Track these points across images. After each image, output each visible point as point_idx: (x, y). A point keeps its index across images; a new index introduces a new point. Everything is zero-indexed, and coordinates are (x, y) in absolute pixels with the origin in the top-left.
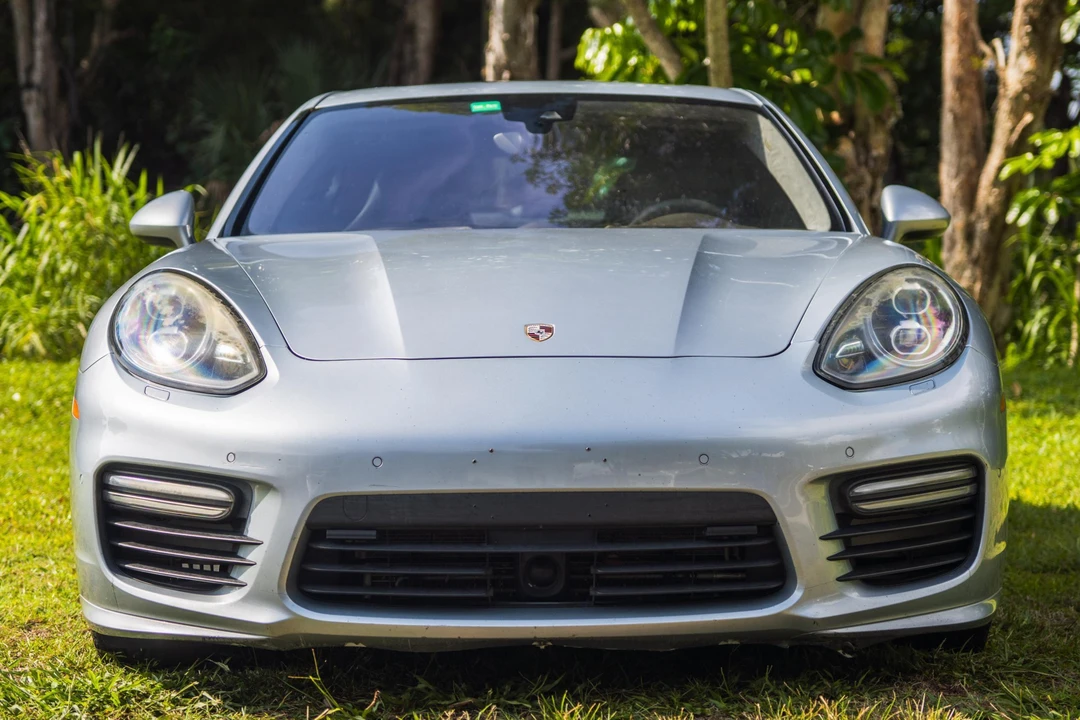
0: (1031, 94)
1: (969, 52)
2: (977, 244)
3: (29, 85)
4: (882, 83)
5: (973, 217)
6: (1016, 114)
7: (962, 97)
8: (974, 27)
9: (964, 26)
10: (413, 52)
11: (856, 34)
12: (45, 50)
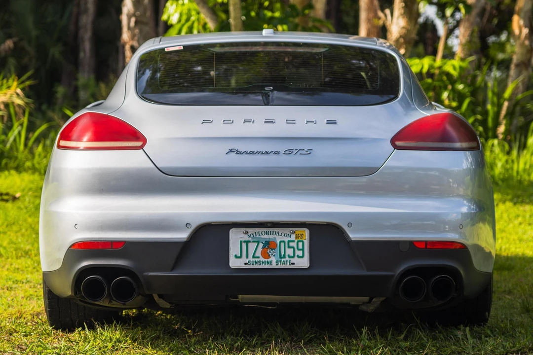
0: (404, 39)
1: (373, 16)
8: (376, 2)
9: (371, 2)
10: (86, 3)
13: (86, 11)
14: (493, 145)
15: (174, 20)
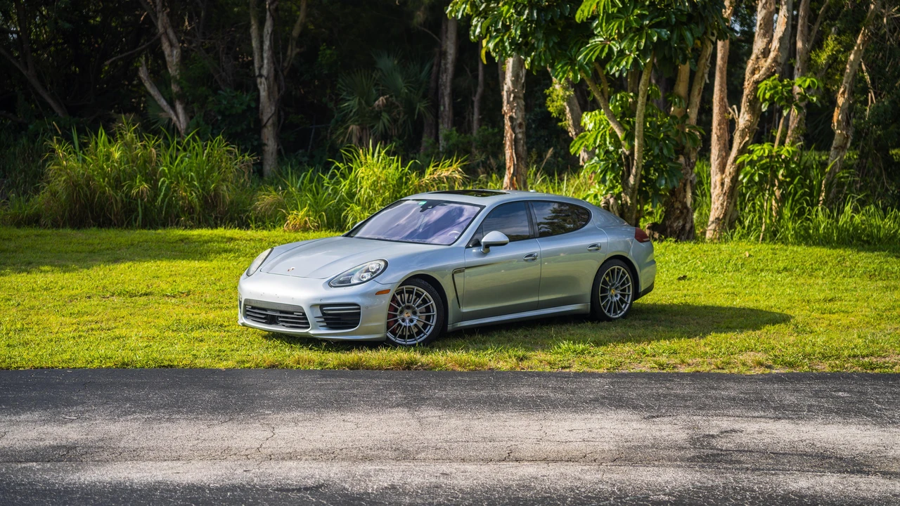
0: (749, 130)
1: (724, 111)
2: (725, 186)
3: (261, 76)
4: (696, 136)
5: (724, 176)
6: (743, 137)
7: (720, 129)
8: (726, 100)
9: (722, 100)
10: (445, 64)
11: (686, 116)
12: (268, 60)
13: (446, 70)
14: (817, 211)
15: (590, 126)
